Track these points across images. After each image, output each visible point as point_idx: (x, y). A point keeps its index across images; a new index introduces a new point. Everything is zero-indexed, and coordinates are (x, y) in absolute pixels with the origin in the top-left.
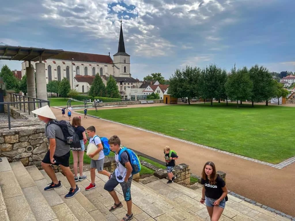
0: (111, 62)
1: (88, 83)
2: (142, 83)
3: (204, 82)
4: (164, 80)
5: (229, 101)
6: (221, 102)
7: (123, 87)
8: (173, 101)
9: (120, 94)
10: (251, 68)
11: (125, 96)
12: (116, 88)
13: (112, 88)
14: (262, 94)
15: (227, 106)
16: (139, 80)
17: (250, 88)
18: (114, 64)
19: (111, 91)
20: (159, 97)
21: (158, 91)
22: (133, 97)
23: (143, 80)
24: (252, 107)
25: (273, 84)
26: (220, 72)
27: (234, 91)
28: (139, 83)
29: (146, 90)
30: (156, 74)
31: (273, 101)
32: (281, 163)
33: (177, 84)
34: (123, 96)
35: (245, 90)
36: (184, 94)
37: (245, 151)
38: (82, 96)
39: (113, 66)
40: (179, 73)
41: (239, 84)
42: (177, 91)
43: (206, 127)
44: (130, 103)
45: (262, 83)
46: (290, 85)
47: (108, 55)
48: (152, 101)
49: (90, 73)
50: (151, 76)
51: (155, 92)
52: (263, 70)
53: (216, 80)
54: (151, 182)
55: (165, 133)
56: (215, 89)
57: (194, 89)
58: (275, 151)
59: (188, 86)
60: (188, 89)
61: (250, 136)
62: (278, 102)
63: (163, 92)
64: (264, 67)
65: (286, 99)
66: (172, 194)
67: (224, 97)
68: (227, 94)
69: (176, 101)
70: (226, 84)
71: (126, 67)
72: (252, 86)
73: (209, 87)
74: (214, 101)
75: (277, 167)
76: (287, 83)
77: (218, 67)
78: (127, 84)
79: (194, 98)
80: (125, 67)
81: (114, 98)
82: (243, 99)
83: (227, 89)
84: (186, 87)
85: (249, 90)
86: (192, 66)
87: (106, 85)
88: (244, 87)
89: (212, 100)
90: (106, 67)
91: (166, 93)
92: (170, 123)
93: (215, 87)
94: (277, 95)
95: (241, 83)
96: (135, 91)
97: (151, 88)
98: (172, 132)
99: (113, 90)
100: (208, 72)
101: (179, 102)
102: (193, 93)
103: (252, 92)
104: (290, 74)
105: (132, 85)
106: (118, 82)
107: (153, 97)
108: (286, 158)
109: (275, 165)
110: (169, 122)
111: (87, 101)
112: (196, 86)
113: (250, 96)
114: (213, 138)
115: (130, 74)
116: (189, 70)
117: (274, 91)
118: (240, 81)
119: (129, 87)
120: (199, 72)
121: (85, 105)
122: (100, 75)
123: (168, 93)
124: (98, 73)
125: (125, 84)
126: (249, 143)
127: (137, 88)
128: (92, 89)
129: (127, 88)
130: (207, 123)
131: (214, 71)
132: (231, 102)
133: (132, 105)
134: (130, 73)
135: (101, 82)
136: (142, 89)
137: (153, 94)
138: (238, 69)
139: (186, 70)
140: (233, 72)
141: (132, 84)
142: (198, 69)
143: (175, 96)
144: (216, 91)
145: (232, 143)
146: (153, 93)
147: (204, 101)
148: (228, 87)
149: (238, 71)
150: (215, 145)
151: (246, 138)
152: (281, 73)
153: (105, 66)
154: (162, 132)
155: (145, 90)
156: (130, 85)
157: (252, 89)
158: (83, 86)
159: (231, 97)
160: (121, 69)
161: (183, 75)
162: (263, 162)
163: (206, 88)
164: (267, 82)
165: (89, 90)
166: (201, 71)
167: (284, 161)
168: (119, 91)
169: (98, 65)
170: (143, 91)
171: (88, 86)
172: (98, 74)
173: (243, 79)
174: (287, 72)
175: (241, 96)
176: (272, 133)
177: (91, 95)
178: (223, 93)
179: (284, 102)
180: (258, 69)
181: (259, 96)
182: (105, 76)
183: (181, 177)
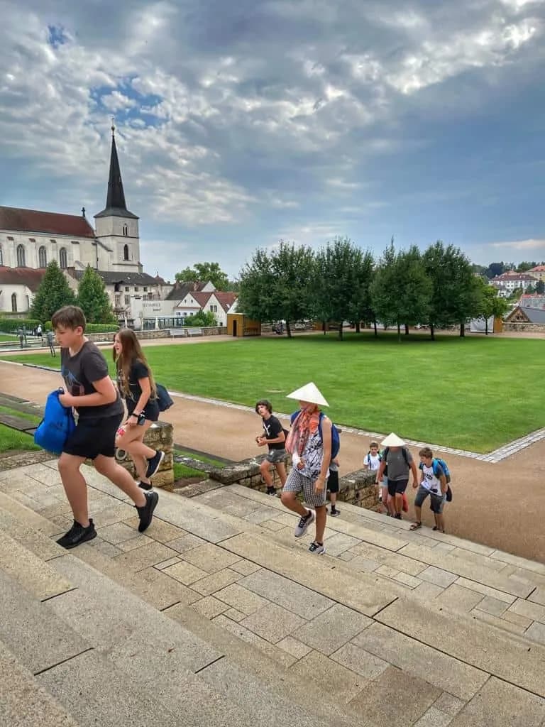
0: (88, 232)
1: (27, 288)
2: (172, 288)
3: (323, 281)
4: (226, 282)
5: (380, 326)
6: (361, 330)
7: (123, 299)
8: (249, 329)
9: (115, 316)
10: (427, 249)
11: (128, 321)
12: (103, 300)
13: (92, 300)
14: (451, 310)
15: (376, 338)
16: (162, 280)
17: (426, 294)
18: (97, 238)
19: (91, 306)
20: (216, 322)
21: (212, 307)
22: (149, 321)
23: (173, 281)
24: (432, 339)
25: (474, 287)
26: (359, 258)
27: (391, 302)
28: (164, 287)
29: (183, 304)
30: (207, 265)
31: (475, 325)
32: (497, 450)
33: (259, 287)
34: (124, 321)
35: (414, 301)
36: (274, 312)
37: (418, 430)
38: (12, 321)
39: (93, 244)
40: (263, 261)
41: (401, 287)
42: (260, 304)
43: (330, 382)
44: (142, 336)
45: (451, 283)
46: (509, 294)
47: (81, 215)
48: (198, 330)
49: (32, 262)
50: (195, 270)
51: (206, 310)
52: (453, 253)
53: (350, 278)
54: (203, 493)
55: (232, 400)
56: (349, 298)
57: (300, 298)
58: (483, 426)
59: (285, 291)
60: (286, 298)
61: (428, 399)
62: (485, 327)
63: (226, 309)
64: (456, 246)
65: (503, 319)
66: (257, 514)
67: (370, 317)
68: (376, 310)
69: (256, 329)
70: (373, 287)
71: (129, 246)
72: (430, 291)
73: (336, 294)
74: (347, 328)
75: (487, 460)
76: (503, 288)
77: (354, 246)
78: (132, 290)
79: (300, 323)
80: (126, 248)
81: (100, 325)
82: (410, 320)
83: (374, 298)
84: (281, 294)
85: (424, 300)
86: (294, 243)
87: (76, 293)
88: (412, 292)
89: (341, 326)
90: (74, 245)
91: (232, 311)
92: (243, 377)
93: (348, 292)
94: (484, 312)
95: (406, 283)
96: (155, 308)
97: (193, 299)
98: (251, 396)
99: (94, 305)
100: (331, 257)
101: (264, 332)
102: (298, 310)
103: (430, 303)
104: (509, 270)
105: (146, 293)
106: (108, 284)
107: (201, 321)
108: (507, 441)
109: (484, 456)
110: (241, 375)
111: (27, 334)
112: (303, 292)
113: (427, 314)
114: (346, 406)
115: (140, 266)
116: (286, 254)
117: (476, 302)
118: (404, 278)
119: (138, 297)
120: (310, 258)
121: (21, 341)
122: (59, 265)
123: (238, 310)
124: (54, 261)
125: (127, 290)
126: (426, 414)
127: (159, 299)
128: (39, 302)
129: (132, 300)
130: (332, 375)
131: (346, 256)
132: (385, 329)
133: (148, 340)
134: (139, 263)
135: (63, 282)
136: (171, 303)
137: (200, 315)
138: (400, 251)
139: (279, 253)
140: (389, 258)
141: (145, 290)
142: (309, 251)
143: (254, 316)
144: (350, 302)
145: (391, 415)
146: (201, 311)
147: (324, 329)
148: (377, 292)
149: (399, 254)
150: (351, 421)
151: (419, 403)
152: (491, 266)
153: (72, 242)
154: (225, 398)
155: (180, 305)
156: (141, 293)
157: (430, 297)
158: (14, 296)
159: (383, 317)
160: (115, 252)
161: (273, 266)
162: (457, 452)
163: (327, 297)
164: (462, 281)
165: (31, 303)
166: (316, 255)
167: (503, 448)
168: (112, 306)
169: (53, 241)
170: (174, 308)
171: (27, 296)
172: (54, 263)
173: (410, 275)
174: (502, 263)
175: (407, 313)
176: (474, 390)
177: (35, 319)
178: (367, 306)
179: (497, 328)
180: (442, 251)
181: (446, 314)
182: (73, 268)
183: (276, 481)
